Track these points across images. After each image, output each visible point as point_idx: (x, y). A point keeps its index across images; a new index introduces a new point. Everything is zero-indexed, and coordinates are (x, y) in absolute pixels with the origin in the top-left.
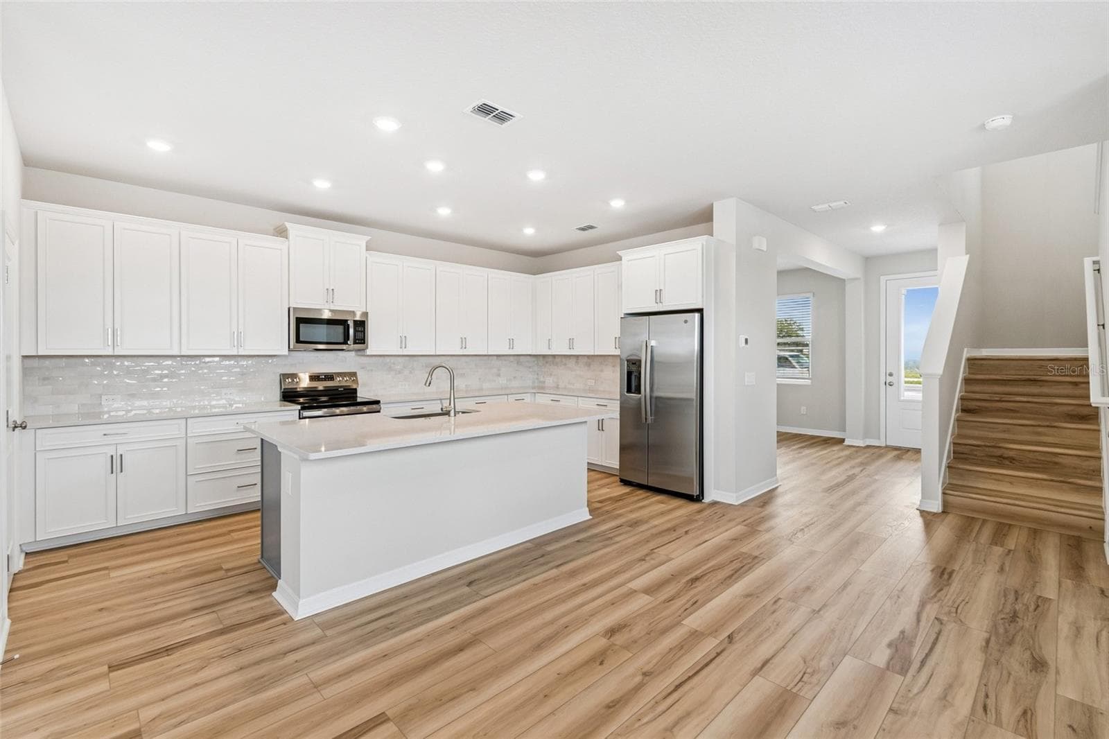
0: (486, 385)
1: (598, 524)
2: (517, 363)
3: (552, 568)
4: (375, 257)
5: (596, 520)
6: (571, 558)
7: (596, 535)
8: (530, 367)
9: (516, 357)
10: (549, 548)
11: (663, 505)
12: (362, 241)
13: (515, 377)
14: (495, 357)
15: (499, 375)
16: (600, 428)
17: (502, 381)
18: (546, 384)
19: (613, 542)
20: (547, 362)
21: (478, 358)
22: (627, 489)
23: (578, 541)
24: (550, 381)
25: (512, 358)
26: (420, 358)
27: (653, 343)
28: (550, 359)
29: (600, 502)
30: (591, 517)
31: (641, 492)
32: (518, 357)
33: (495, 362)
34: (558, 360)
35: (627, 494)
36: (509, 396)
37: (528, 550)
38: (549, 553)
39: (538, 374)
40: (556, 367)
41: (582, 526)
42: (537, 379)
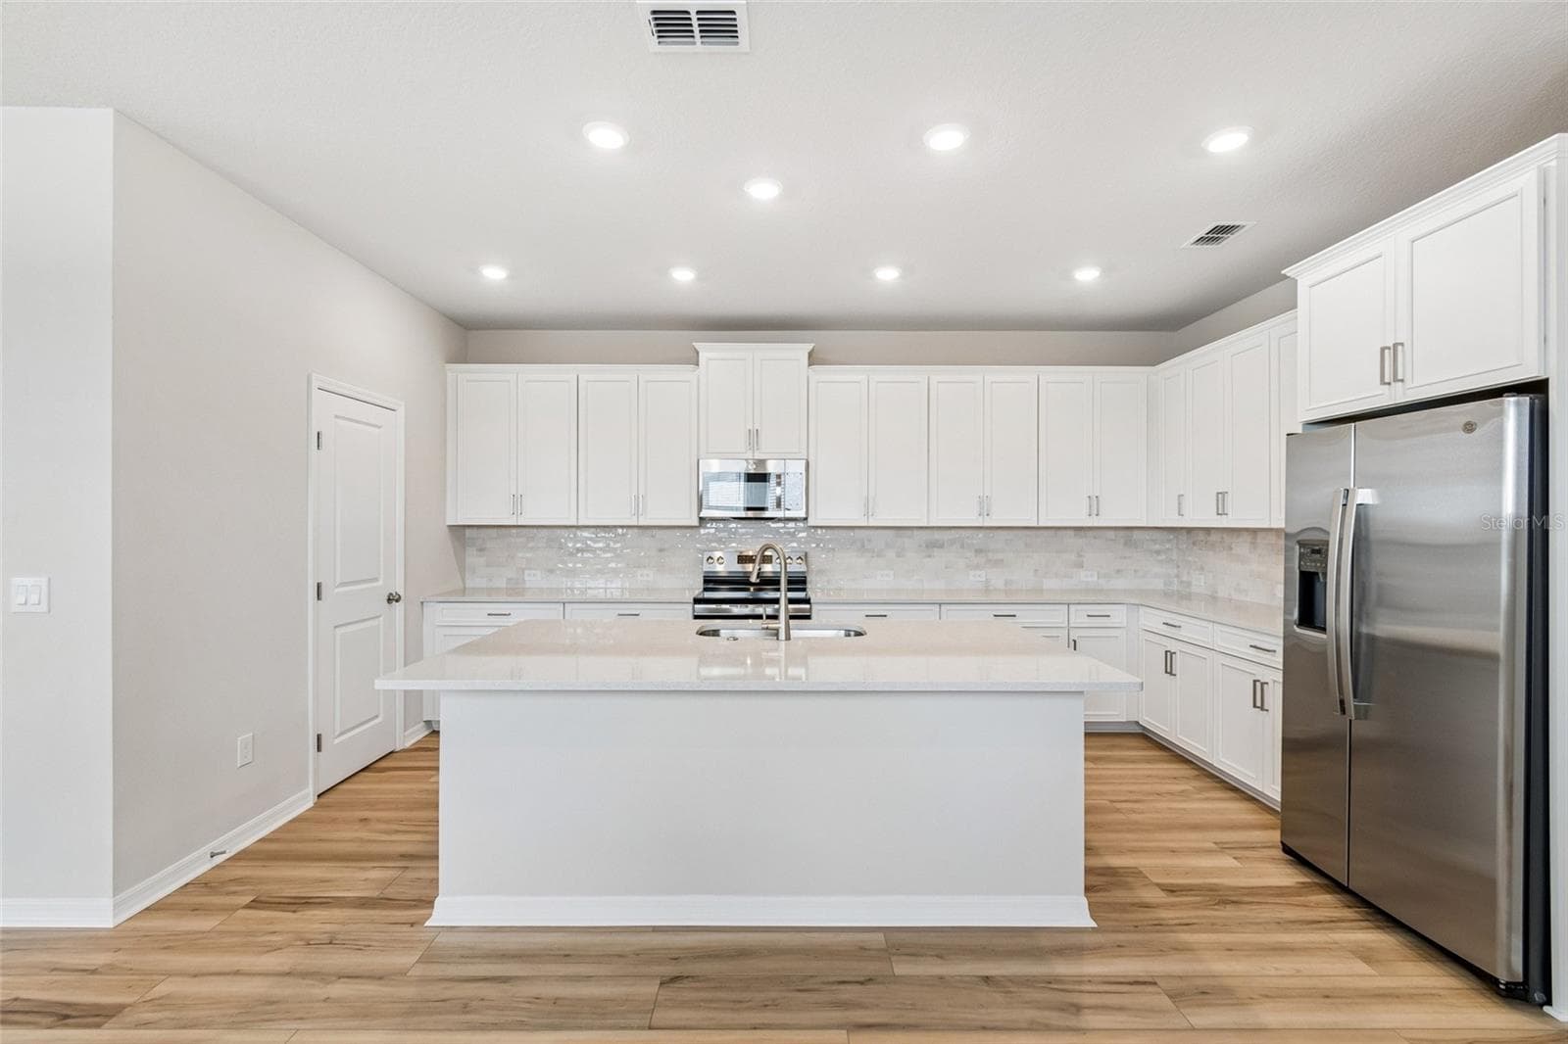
0: (1050, 583)
1: (1097, 950)
2: (1125, 544)
3: (839, 1027)
4: (822, 373)
5: (1099, 938)
6: (913, 1017)
7: (1049, 982)
8: (1158, 552)
9: (1122, 533)
10: (902, 968)
11: (1362, 967)
12: (801, 351)
13: (1118, 571)
14: (1072, 533)
15: (1081, 566)
16: (1259, 704)
17: (1086, 577)
18: (1194, 589)
19: (1073, 1022)
20: (1194, 544)
21: (1028, 532)
22: (1287, 876)
23: (987, 979)
24: (1199, 583)
25: (1111, 534)
26: (916, 532)
27: (1364, 496)
28: (1201, 536)
29: (1171, 890)
30: (1093, 924)
31: (1328, 898)
32: (1128, 533)
33: (1070, 539)
34: (1214, 537)
35: (1280, 892)
36: (1073, 608)
37: (861, 952)
38: (897, 980)
39: (1178, 567)
40: (1211, 553)
41: (1044, 941)
42: (1177, 576)
